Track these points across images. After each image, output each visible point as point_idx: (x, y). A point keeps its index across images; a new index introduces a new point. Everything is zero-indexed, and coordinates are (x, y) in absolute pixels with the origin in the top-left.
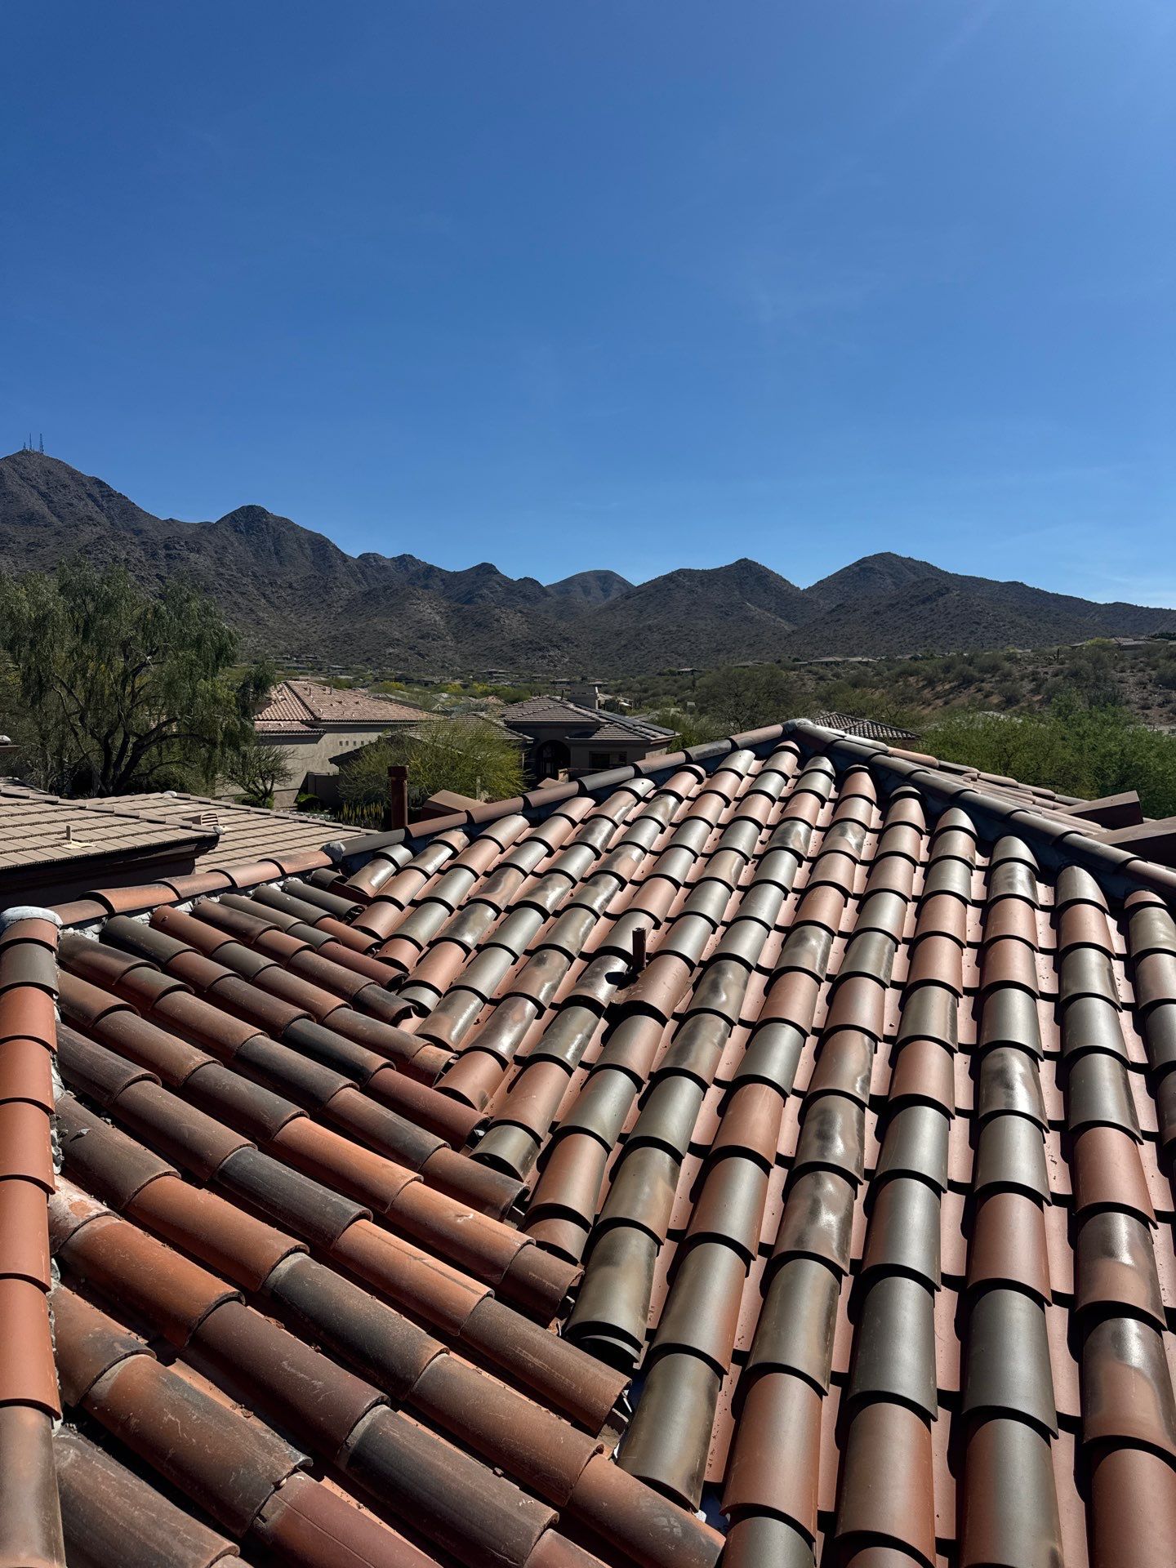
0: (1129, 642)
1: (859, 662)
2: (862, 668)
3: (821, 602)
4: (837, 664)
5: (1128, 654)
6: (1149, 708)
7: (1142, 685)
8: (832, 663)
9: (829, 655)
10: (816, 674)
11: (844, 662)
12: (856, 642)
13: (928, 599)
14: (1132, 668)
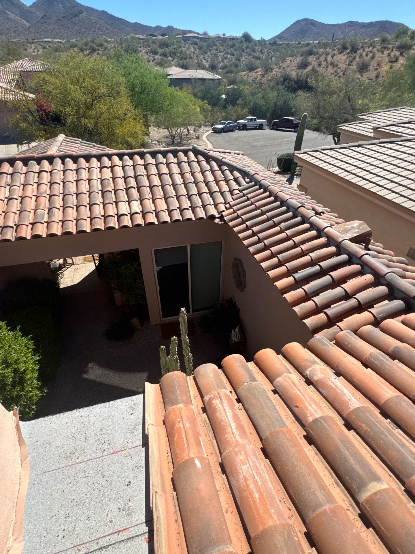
0: (141, 37)
1: (58, 42)
2: (59, 44)
3: (37, 13)
4: (49, 42)
5: (141, 41)
6: (150, 62)
7: (146, 53)
8: (48, 41)
9: (46, 38)
10: (42, 46)
11: (52, 41)
12: (55, 33)
13: (76, 15)
14: (143, 46)
